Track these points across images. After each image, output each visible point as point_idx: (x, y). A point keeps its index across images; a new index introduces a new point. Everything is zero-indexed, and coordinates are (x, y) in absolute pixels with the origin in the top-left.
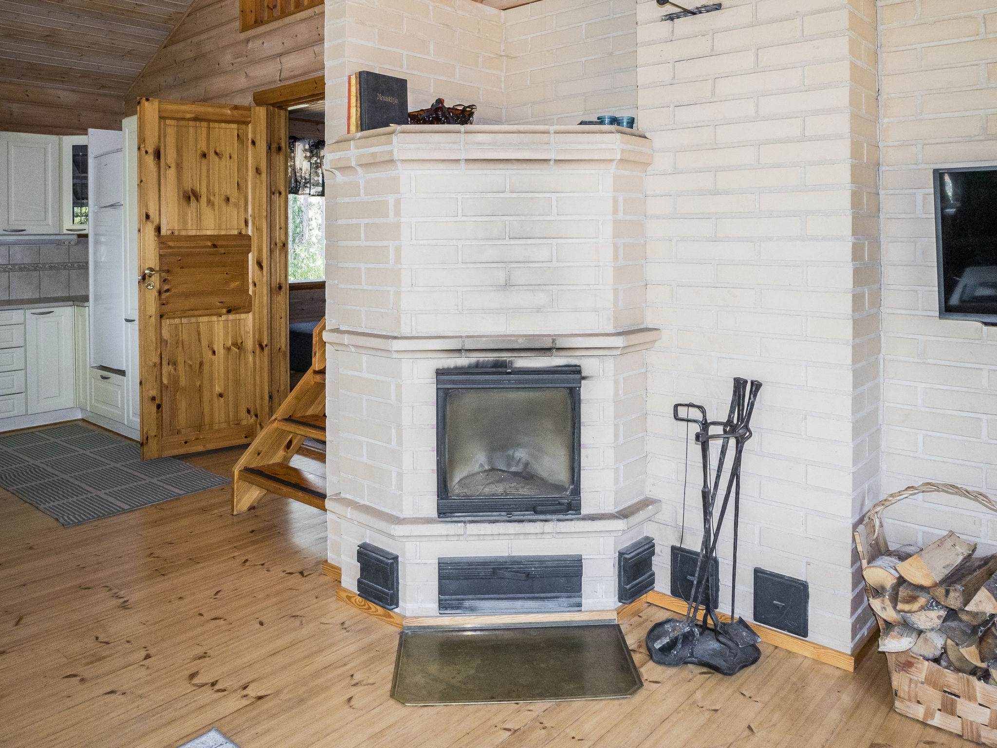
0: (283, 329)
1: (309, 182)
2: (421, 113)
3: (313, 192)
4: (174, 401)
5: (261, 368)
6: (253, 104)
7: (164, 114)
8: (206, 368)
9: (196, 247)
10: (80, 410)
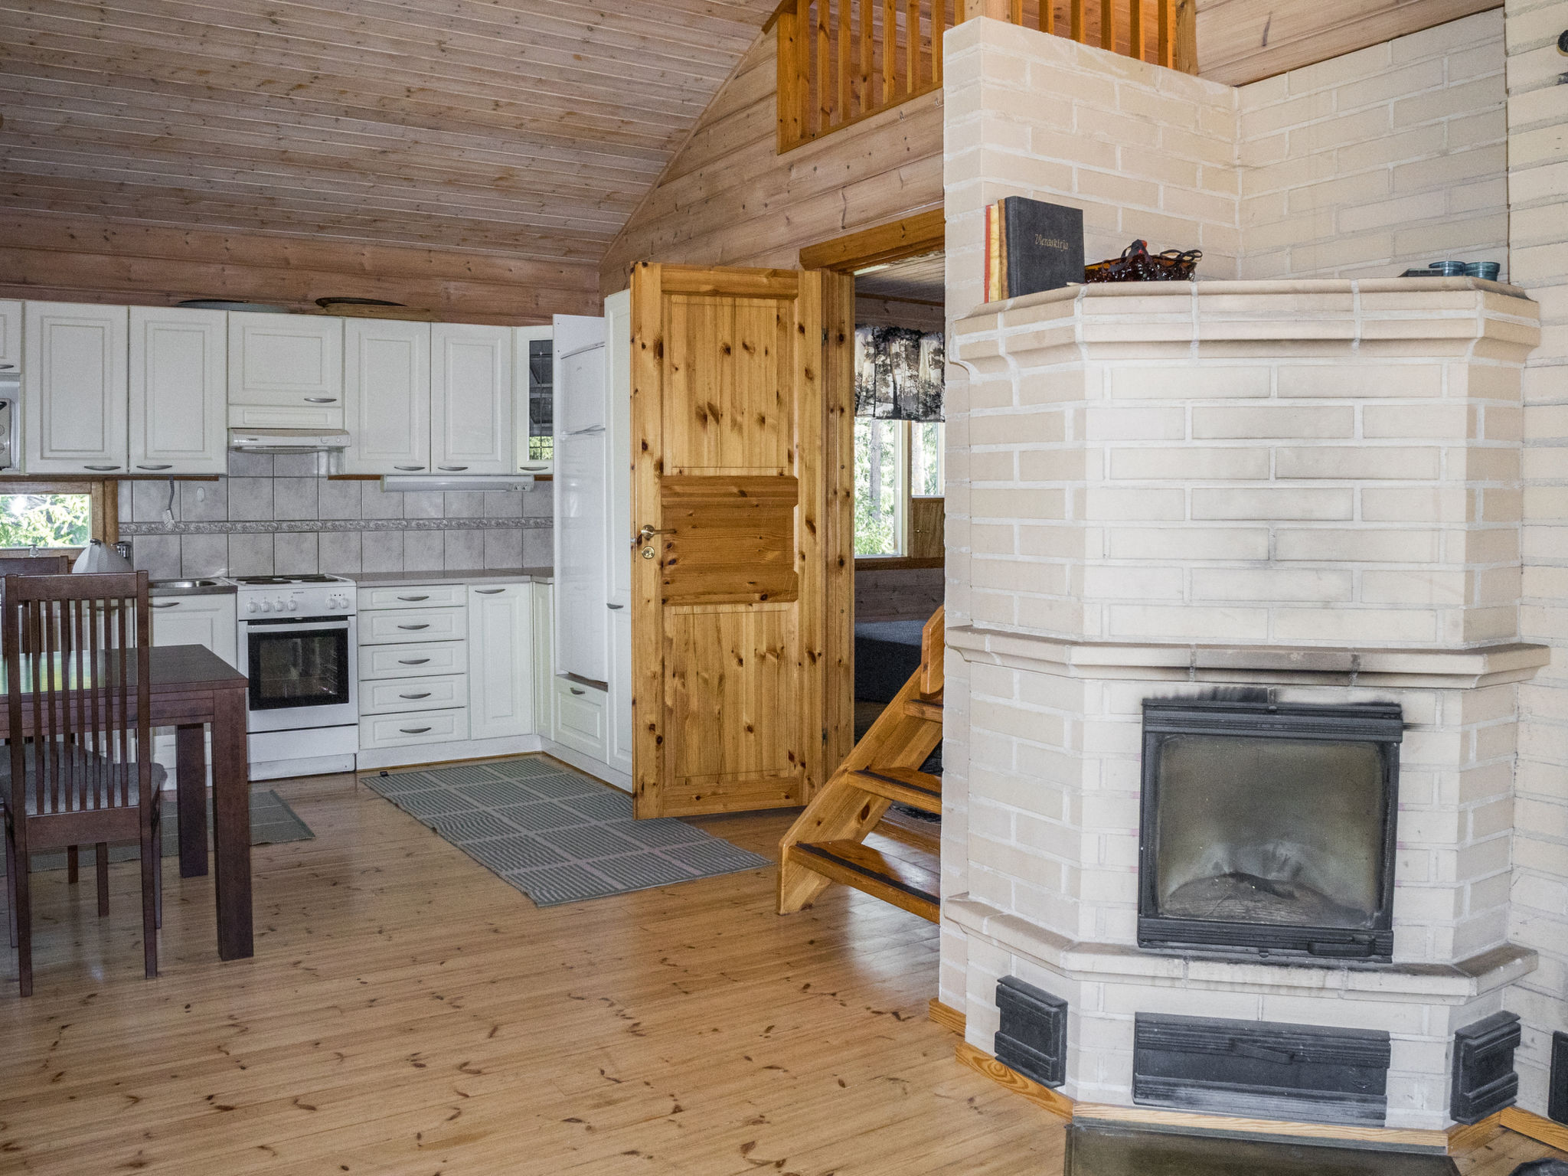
0: (845, 629)
1: (874, 396)
2: (1107, 266)
3: (879, 412)
4: (681, 734)
5: (812, 691)
6: (799, 267)
7: (668, 287)
8: (728, 685)
9: (715, 495)
10: (539, 738)
